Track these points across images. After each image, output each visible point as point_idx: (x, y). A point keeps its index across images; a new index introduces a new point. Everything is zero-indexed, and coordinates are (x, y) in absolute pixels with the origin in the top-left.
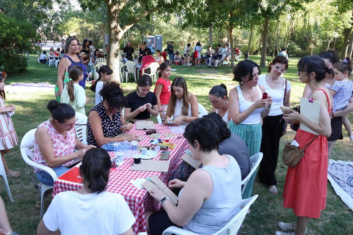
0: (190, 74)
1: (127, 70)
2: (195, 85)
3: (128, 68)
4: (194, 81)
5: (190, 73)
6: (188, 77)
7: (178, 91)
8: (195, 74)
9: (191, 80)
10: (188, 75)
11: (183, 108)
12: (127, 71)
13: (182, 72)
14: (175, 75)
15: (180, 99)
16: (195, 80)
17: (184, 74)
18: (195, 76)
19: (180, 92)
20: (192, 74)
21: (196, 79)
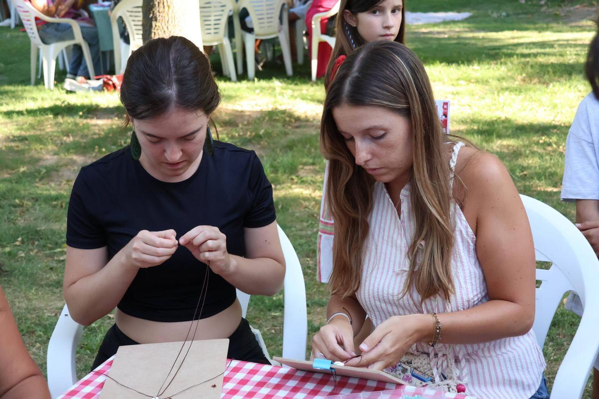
0: (526, 29)
1: (249, 26)
2: (546, 77)
3: (253, 20)
4: (541, 59)
5: (526, 26)
6: (516, 41)
7: (374, 135)
8: (550, 25)
9: (528, 55)
10: (516, 33)
11: (413, 251)
12: (250, 30)
13: (495, 21)
14: (459, 38)
15: (391, 189)
16: (545, 54)
17: (502, 30)
18: (548, 36)
19: (390, 146)
20: (536, 29)
21: (552, 46)
